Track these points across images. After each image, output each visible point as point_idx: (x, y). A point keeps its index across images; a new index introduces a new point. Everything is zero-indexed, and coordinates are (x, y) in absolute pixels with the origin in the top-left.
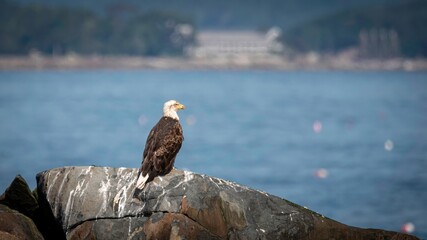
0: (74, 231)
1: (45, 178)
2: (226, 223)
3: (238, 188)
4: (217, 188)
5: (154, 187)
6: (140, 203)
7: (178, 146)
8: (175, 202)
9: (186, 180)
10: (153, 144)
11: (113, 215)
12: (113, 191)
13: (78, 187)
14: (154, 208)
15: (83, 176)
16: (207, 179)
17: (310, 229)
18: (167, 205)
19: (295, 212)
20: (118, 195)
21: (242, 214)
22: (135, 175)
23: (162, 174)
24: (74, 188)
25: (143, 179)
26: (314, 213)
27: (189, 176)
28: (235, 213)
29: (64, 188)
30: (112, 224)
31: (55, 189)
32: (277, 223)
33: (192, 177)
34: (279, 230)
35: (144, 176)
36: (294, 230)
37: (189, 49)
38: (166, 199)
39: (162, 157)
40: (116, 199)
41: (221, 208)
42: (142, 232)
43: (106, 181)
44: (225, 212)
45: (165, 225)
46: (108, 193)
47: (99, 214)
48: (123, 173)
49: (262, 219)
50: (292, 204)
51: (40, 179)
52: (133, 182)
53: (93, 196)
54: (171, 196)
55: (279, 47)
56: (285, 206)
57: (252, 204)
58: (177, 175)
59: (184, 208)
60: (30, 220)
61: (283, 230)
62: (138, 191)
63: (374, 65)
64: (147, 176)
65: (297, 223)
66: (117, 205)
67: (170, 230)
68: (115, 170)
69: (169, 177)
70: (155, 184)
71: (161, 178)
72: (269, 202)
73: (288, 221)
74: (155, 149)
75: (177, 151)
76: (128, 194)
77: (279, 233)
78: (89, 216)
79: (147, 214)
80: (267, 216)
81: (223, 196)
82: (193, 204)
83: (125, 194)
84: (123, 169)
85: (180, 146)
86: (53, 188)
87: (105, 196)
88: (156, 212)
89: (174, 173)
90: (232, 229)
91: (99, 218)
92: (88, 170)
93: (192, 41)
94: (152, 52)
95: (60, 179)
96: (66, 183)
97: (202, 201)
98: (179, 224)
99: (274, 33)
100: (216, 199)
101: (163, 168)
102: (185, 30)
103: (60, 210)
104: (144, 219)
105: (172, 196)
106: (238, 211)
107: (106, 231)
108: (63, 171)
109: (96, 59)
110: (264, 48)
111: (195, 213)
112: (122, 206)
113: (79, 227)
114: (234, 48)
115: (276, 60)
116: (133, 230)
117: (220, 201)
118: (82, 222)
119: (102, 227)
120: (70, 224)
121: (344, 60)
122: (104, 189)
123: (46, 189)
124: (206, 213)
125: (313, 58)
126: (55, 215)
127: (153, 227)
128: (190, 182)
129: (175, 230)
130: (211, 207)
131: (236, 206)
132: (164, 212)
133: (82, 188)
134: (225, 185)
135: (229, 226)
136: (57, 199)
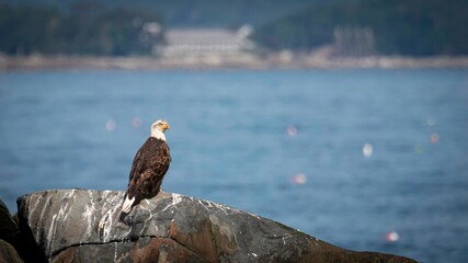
0: (57, 257)
1: (27, 201)
2: (216, 247)
3: (228, 211)
4: (206, 212)
5: (141, 211)
6: (127, 227)
7: (166, 167)
8: (163, 226)
9: (174, 203)
10: (139, 165)
11: (98, 240)
12: (98, 215)
13: (61, 211)
14: (141, 232)
15: (66, 200)
16: (196, 201)
17: (304, 252)
18: (154, 229)
19: (288, 235)
20: (103, 219)
21: (233, 238)
22: (120, 198)
23: (149, 197)
24: (57, 212)
25: (129, 202)
26: (308, 236)
27: (177, 198)
28: (225, 236)
29: (46, 213)
30: (97, 249)
31: (37, 214)
32: (270, 247)
33: (180, 199)
34: (272, 254)
35: (130, 198)
36: (287, 254)
37: (158, 48)
38: (153, 223)
39: (149, 179)
40: (101, 224)
41: (211, 231)
42: (129, 258)
43: (90, 205)
44: (215, 235)
45: (153, 250)
46: (93, 217)
47: (84, 240)
48: (109, 195)
49: (253, 243)
50: (285, 227)
51: (21, 203)
52: (118, 205)
53: (77, 221)
54: (158, 220)
55: (251, 45)
56: (278, 229)
57: (243, 227)
58: (165, 197)
59: (173, 232)
60: (11, 247)
61: (276, 254)
62: (124, 214)
63: (349, 63)
64: (134, 199)
65: (290, 247)
66: (102, 230)
67: (158, 256)
68: (100, 193)
69: (156, 200)
70: (142, 207)
71: (147, 201)
72: (261, 225)
73: (281, 244)
74: (141, 172)
75: (164, 173)
76: (114, 218)
77: (272, 258)
78: (73, 241)
79: (134, 238)
80: (259, 240)
81: (213, 219)
82: (182, 228)
83: (110, 218)
84: (108, 192)
85: (168, 167)
86: (35, 212)
87: (89, 221)
88: (143, 236)
89: (162, 195)
90: (222, 254)
91: (83, 244)
92: (71, 193)
93: (161, 39)
94: (119, 52)
95: (42, 202)
96: (48, 207)
97: (191, 225)
98: (167, 250)
99: (245, 31)
100: (205, 223)
101: (150, 190)
102: (153, 28)
103: (43, 235)
104: (131, 244)
105: (160, 220)
106: (229, 235)
107: (91, 257)
108: (45, 195)
109: (61, 59)
110: (236, 47)
111: (183, 238)
112: (107, 231)
113: (62, 253)
114: (205, 47)
115: (247, 59)
116: (119, 256)
117: (210, 224)
118: (65, 248)
119: (87, 253)
120: (53, 250)
121: (318, 58)
122: (88, 213)
123: (28, 213)
124: (195, 237)
125: (286, 56)
126: (37, 241)
127: (141, 252)
128: (178, 205)
129: (163, 256)
130: (201, 231)
131: (227, 230)
132: (152, 237)
133: (66, 212)
134: (215, 207)
135: (219, 251)
136: (39, 224)
